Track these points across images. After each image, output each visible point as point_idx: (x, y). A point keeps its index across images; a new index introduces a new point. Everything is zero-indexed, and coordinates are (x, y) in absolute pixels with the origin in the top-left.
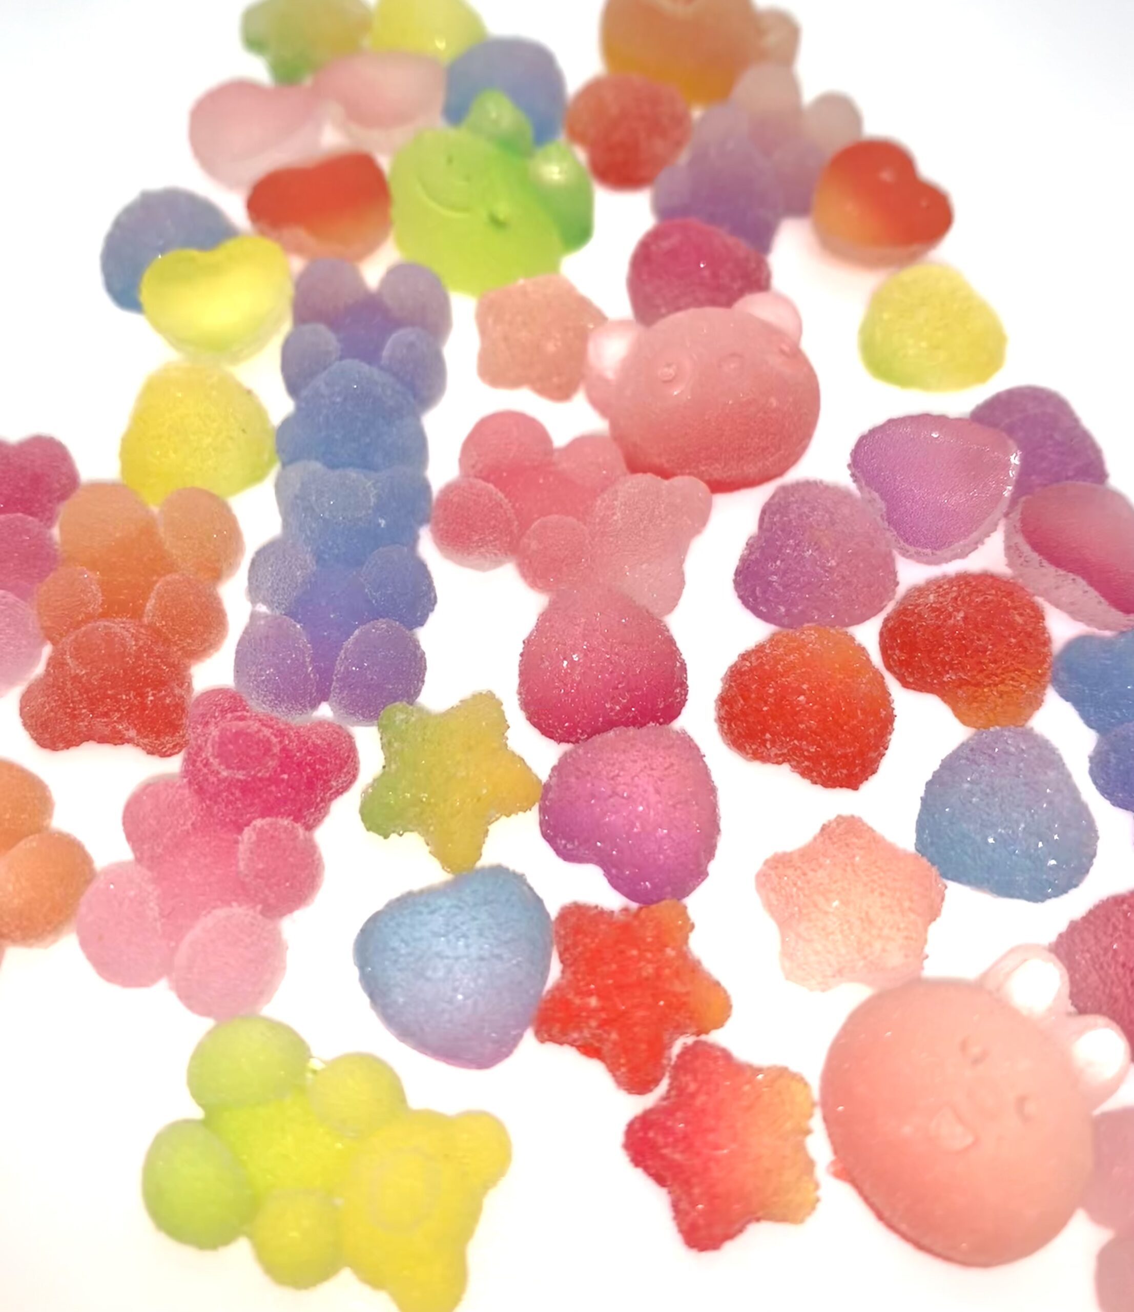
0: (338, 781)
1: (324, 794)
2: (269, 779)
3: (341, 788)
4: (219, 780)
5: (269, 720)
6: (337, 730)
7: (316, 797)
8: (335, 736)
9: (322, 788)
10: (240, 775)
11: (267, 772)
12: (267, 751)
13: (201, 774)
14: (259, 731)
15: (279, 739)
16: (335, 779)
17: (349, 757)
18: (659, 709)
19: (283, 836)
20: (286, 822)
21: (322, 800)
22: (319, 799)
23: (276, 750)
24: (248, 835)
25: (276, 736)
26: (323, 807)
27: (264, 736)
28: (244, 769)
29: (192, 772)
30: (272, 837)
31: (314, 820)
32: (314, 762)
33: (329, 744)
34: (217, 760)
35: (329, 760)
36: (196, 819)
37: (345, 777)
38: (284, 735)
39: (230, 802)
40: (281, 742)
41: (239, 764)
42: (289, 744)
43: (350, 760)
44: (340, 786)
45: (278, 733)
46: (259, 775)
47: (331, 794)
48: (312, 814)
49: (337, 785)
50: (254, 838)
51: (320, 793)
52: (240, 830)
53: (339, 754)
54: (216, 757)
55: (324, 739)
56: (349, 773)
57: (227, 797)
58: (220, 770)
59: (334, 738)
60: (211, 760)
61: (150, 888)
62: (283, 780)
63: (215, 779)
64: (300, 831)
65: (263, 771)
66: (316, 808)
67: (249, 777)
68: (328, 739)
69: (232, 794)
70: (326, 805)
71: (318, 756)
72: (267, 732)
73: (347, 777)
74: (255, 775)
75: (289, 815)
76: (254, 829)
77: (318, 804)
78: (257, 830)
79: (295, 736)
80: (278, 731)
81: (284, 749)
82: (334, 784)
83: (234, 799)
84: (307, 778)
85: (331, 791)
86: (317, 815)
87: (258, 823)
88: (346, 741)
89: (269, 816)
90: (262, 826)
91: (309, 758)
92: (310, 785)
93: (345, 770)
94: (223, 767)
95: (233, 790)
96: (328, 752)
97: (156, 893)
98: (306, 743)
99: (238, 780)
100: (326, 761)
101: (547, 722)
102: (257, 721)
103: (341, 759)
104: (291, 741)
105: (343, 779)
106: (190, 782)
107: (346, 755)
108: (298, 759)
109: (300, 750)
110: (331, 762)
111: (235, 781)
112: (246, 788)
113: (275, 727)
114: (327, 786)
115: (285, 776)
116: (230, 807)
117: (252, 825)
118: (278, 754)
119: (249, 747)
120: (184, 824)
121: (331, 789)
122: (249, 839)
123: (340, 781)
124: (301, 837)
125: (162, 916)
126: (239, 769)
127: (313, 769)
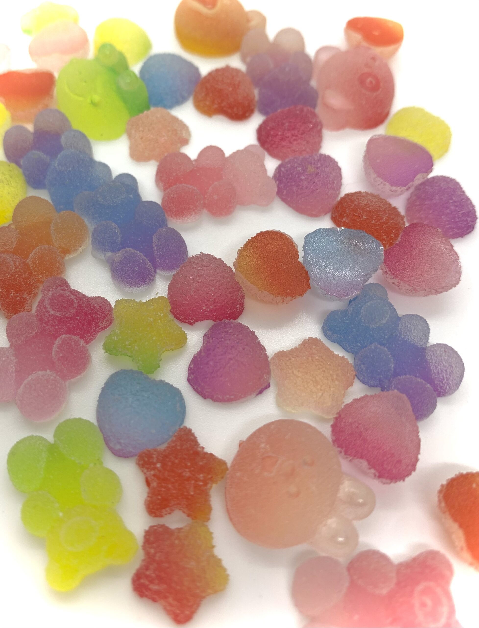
0: (102, 324)
1: (95, 329)
2: (71, 318)
3: (104, 327)
4: (49, 315)
5: (75, 293)
6: (105, 301)
7: (91, 329)
8: (104, 304)
9: (95, 326)
10: (58, 314)
11: (70, 314)
12: (72, 304)
13: (43, 312)
14: (69, 296)
15: (78, 301)
16: (101, 322)
17: (108, 314)
18: (228, 313)
19: (73, 343)
20: (76, 338)
21: (94, 331)
22: (93, 330)
23: (76, 305)
24: (58, 341)
25: (77, 300)
26: (94, 334)
27: (71, 298)
28: (60, 311)
29: (39, 311)
30: (68, 343)
31: (90, 339)
32: (93, 313)
33: (100, 307)
34: (49, 306)
35: (99, 313)
36: (37, 331)
37: (106, 322)
38: (81, 300)
39: (53, 326)
40: (79, 302)
41: (58, 309)
42: (82, 304)
43: (109, 315)
44: (104, 326)
45: (78, 299)
46: (67, 315)
47: (99, 329)
48: (88, 336)
49: (102, 326)
50: (60, 342)
51: (94, 328)
52: (56, 338)
53: (104, 312)
54: (49, 305)
55: (98, 304)
56: (108, 321)
57: (52, 323)
58: (50, 311)
59: (103, 305)
60: (47, 306)
61: (13, 358)
62: (77, 319)
63: (48, 315)
64: (82, 342)
65: (68, 314)
66: (90, 334)
67: (62, 315)
68: (100, 304)
69: (55, 322)
70: (96, 334)
71: (95, 311)
72: (73, 297)
73: (107, 323)
74: (65, 315)
75: (78, 335)
76: (61, 339)
77: (92, 332)
78: (62, 339)
79: (86, 301)
80: (78, 297)
81: (80, 306)
82: (101, 324)
83: (55, 324)
84: (88, 320)
85: (99, 328)
86: (92, 337)
87: (64, 336)
88: (108, 307)
89: (70, 334)
90: (65, 338)
91: (90, 311)
92: (90, 324)
93: (106, 319)
94: (51, 310)
95: (55, 321)
96: (99, 310)
97: (15, 361)
98: (90, 304)
99: (57, 317)
100: (98, 314)
101: (176, 312)
102: (70, 292)
103: (105, 314)
104: (83, 303)
105: (105, 323)
106: (37, 315)
107: (107, 312)
108: (85, 311)
109: (87, 307)
110: (100, 315)
111: (56, 316)
112: (60, 320)
113: (78, 295)
114: (97, 325)
115: (78, 318)
116: (53, 328)
117: (61, 337)
118: (76, 307)
119: (63, 302)
120: (31, 333)
121: (99, 327)
122: (58, 342)
123: (103, 324)
124: (81, 345)
125: (16, 371)
126: (58, 311)
127: (92, 317)
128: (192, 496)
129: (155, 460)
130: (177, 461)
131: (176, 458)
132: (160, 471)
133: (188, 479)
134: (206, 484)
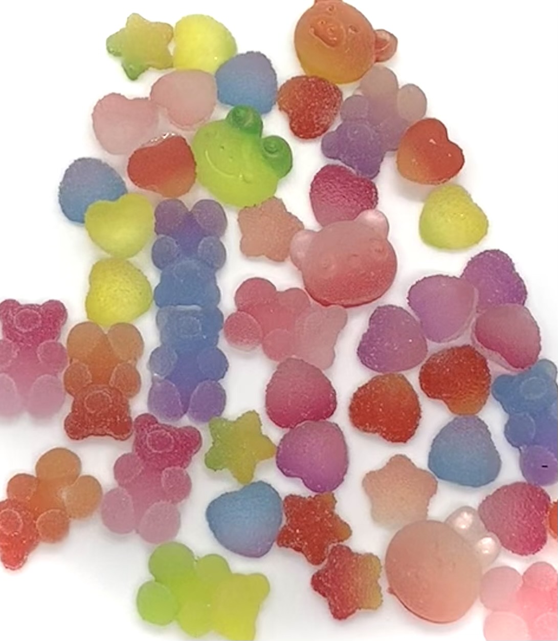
2: (171, 453)
4: (152, 453)
6: (194, 430)
10: (160, 452)
11: (170, 450)
12: (170, 442)
13: (144, 451)
14: (166, 434)
15: (173, 436)
20: (178, 468)
22: (189, 457)
23: (173, 441)
27: (168, 436)
28: (162, 450)
34: (151, 446)
36: (143, 468)
41: (160, 448)
42: (177, 438)
43: (200, 441)
48: (186, 462)
51: (189, 454)
52: (161, 472)
57: (155, 459)
62: (176, 452)
64: (183, 470)
71: (188, 441)
72: (169, 434)
74: (166, 452)
75: (179, 465)
78: (168, 472)
79: (178, 434)
81: (175, 440)
83: (158, 460)
84: (185, 450)
89: (171, 466)
90: (169, 470)
91: (184, 442)
92: (186, 453)
94: (153, 449)
95: (158, 457)
96: (191, 439)
98: (182, 436)
99: (160, 454)
104: (177, 436)
105: (197, 447)
106: (139, 454)
108: (180, 443)
109: (181, 440)
110: (193, 443)
111: (158, 454)
112: (162, 456)
114: (191, 452)
116: (156, 463)
117: (166, 470)
118: (174, 443)
119: (163, 441)
122: (165, 475)
123: (196, 449)
124: (183, 472)
125: (134, 506)
127: (187, 446)
128: (333, 527)
129: (292, 531)
130: (305, 519)
131: (303, 517)
132: (301, 534)
133: (322, 520)
134: (332, 513)
